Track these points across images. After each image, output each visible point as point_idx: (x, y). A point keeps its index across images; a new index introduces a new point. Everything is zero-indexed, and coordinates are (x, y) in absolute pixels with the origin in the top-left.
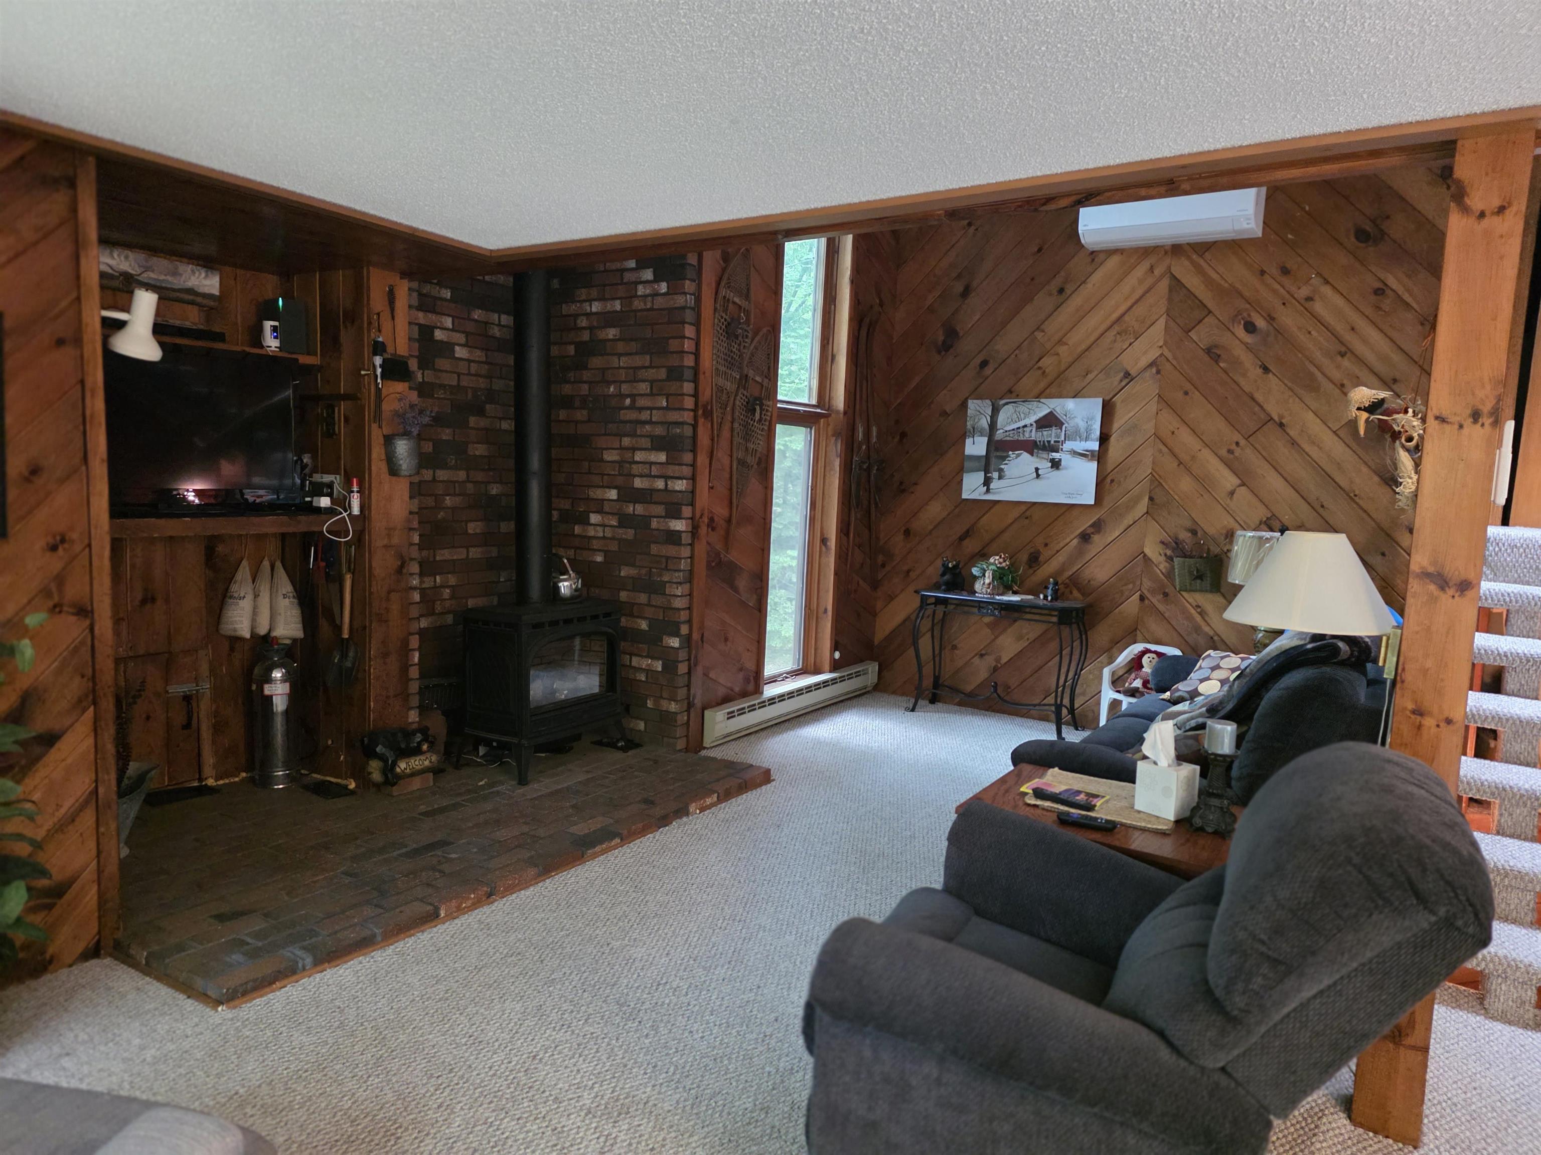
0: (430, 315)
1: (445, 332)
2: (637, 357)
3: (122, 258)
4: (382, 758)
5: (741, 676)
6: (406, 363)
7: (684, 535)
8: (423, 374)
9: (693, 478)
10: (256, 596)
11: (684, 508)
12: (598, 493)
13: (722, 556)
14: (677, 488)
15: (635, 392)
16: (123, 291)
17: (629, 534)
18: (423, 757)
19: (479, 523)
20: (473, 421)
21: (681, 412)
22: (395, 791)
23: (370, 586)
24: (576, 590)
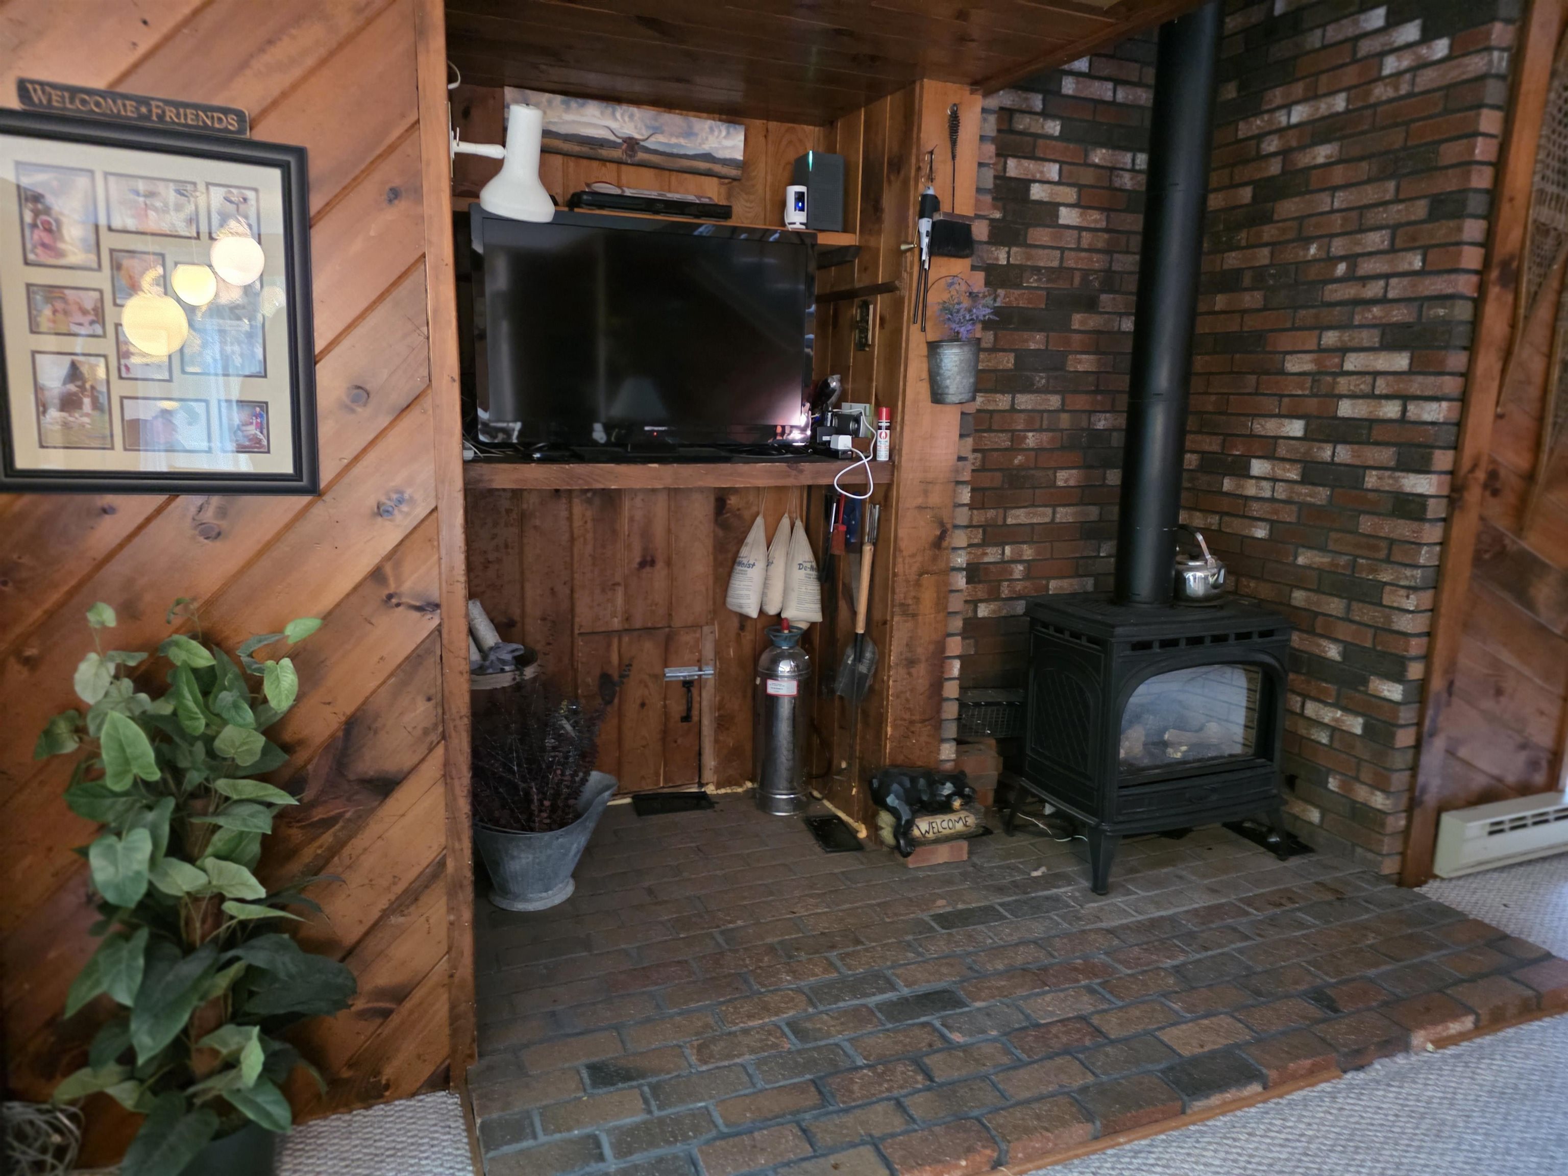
0: (1026, 163)
1: (1046, 186)
2: (1369, 188)
3: (627, 119)
4: (893, 811)
5: (1522, 758)
6: (969, 227)
7: (1431, 502)
8: (1009, 253)
9: (1464, 399)
10: (769, 564)
11: (1438, 454)
12: (1270, 427)
13: (1507, 541)
14: (1427, 417)
15: (1358, 250)
16: (627, 164)
17: (1321, 495)
18: (953, 817)
19: (1074, 471)
20: (1078, 320)
21: (1453, 277)
22: (911, 862)
23: (894, 565)
24: (1215, 586)
